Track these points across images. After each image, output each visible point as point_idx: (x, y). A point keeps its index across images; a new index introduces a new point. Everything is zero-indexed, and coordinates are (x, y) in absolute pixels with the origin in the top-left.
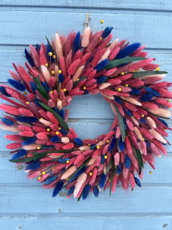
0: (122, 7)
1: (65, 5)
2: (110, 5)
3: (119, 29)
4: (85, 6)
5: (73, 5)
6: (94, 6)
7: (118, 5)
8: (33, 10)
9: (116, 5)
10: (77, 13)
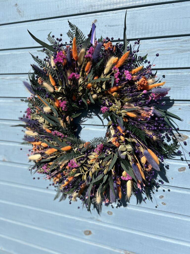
0: (121, 7)
1: (79, 13)
2: (112, 7)
3: (119, 25)
4: (93, 11)
5: (85, 12)
6: (100, 10)
7: (117, 6)
8: (59, 20)
9: (116, 6)
10: (87, 18)
